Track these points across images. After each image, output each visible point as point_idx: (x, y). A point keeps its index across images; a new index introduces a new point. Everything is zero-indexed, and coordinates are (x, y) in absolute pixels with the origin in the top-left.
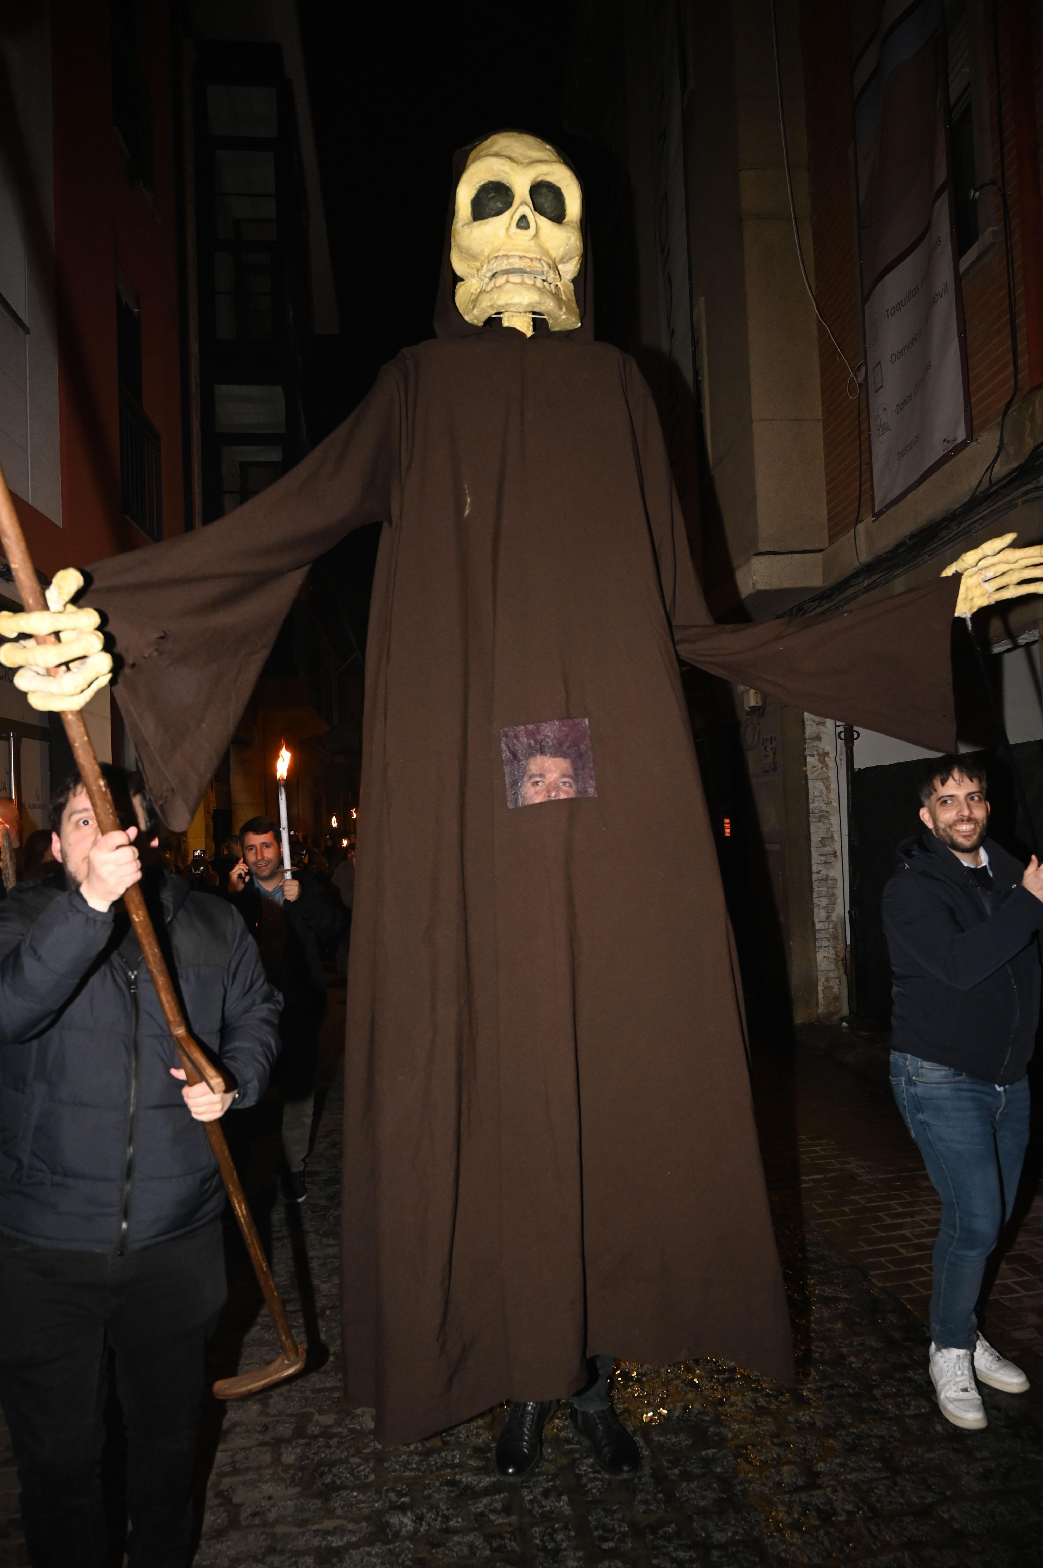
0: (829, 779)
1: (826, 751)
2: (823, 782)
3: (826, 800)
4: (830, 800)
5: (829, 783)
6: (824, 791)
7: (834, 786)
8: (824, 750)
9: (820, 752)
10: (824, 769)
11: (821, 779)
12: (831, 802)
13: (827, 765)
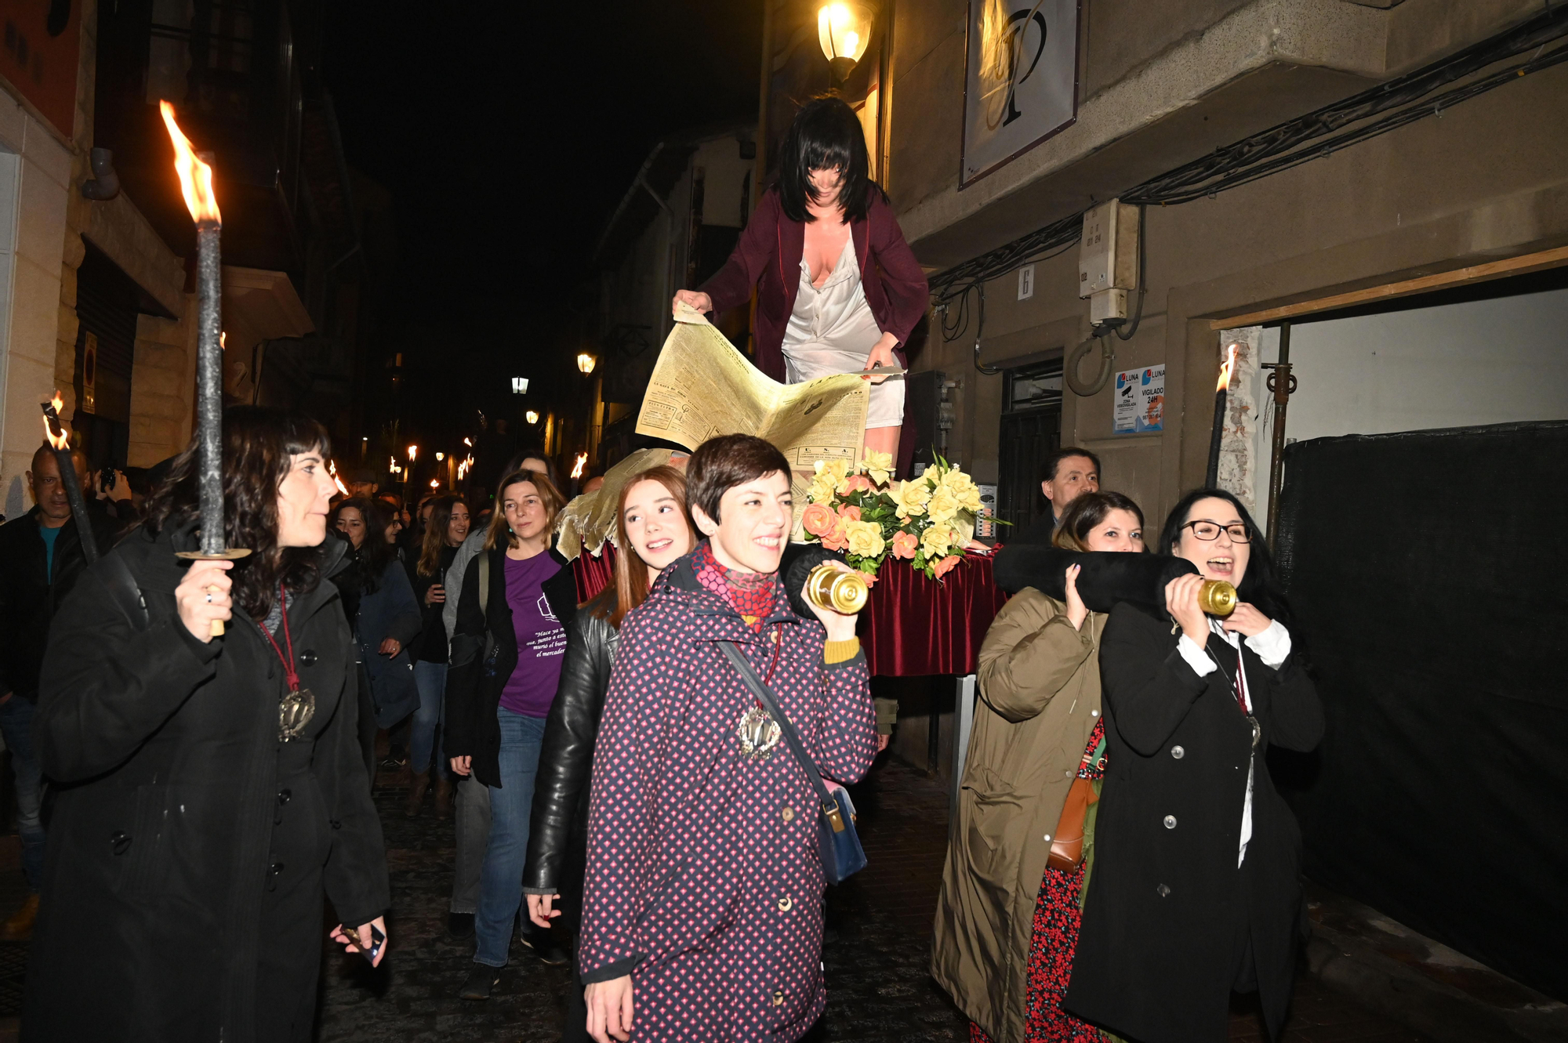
0: (1246, 452)
1: (1244, 404)
2: (1237, 456)
3: (1238, 487)
4: (1244, 489)
5: (1244, 460)
6: (1237, 471)
7: (1250, 465)
8: (1241, 401)
9: (1235, 405)
10: (1239, 434)
11: (1233, 451)
12: (1244, 492)
13: (1243, 429)
